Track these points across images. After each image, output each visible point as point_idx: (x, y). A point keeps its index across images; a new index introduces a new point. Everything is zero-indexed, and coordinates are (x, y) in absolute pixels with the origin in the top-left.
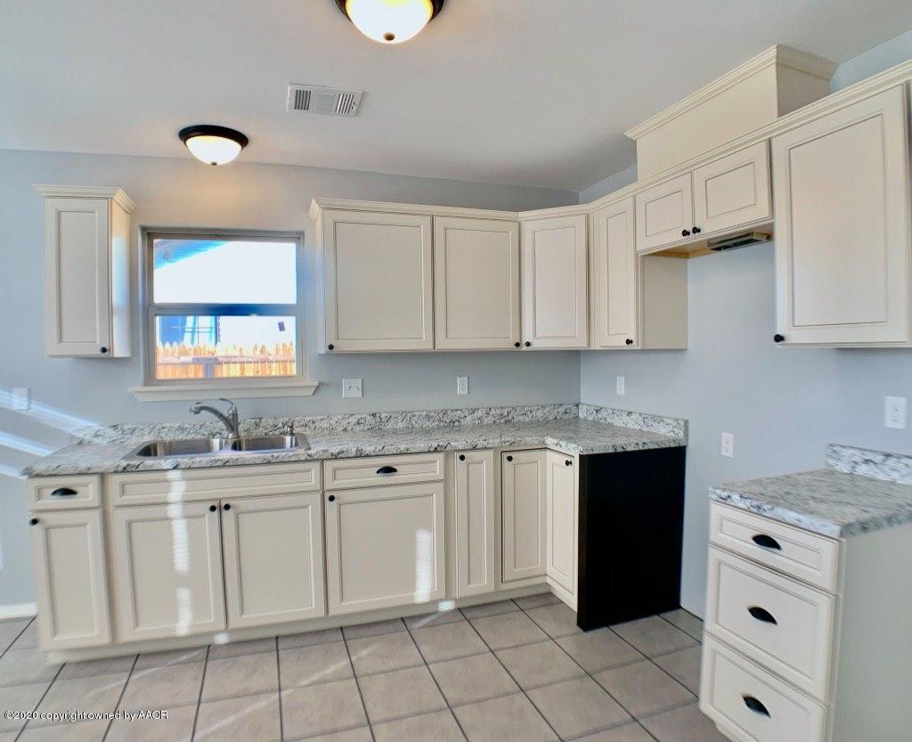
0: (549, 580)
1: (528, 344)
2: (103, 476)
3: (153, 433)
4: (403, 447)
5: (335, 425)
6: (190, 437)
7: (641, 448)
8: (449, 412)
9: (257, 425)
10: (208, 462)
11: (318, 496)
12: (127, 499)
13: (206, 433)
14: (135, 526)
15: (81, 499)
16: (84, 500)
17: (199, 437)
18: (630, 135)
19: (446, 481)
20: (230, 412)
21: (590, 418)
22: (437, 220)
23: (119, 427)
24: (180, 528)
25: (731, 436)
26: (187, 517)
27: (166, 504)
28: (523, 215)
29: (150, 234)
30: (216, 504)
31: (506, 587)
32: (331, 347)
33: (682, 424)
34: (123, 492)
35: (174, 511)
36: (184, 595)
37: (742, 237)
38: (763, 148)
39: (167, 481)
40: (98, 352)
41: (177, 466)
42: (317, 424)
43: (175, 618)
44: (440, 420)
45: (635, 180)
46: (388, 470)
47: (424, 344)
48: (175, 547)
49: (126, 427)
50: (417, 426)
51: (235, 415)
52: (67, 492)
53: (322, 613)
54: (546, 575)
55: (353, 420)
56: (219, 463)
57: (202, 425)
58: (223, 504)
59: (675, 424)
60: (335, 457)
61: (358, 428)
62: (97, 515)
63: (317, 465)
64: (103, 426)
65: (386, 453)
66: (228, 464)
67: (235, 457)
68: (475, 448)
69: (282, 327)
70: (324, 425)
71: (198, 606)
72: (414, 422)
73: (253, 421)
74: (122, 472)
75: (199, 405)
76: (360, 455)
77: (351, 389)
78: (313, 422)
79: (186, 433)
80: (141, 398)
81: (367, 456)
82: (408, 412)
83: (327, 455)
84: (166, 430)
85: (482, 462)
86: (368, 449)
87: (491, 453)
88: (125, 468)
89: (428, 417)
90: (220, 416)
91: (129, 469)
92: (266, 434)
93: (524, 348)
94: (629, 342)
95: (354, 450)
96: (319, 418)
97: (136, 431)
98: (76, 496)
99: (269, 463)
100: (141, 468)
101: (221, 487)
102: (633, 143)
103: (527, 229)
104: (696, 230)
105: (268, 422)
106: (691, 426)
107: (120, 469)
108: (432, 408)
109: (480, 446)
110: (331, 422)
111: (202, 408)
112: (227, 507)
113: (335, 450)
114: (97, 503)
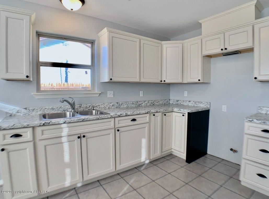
0: (173, 150)
1: (164, 81)
2: (33, 128)
3: (41, 110)
4: (138, 112)
5: (106, 107)
6: (56, 112)
7: (202, 110)
8: (138, 102)
9: (80, 107)
10: (77, 120)
11: (114, 130)
12: (44, 137)
13: (62, 110)
14: (47, 147)
15: (24, 138)
16: (26, 138)
17: (59, 112)
18: (200, 22)
19: (149, 123)
20: (72, 102)
21: (175, 103)
22: (141, 40)
23: (28, 108)
24: (66, 146)
25: (225, 106)
26: (69, 141)
27: (61, 137)
28: (163, 42)
29: (39, 35)
30: (79, 136)
31: (163, 154)
32: (111, 79)
33: (209, 103)
34: (43, 134)
35: (64, 139)
36: (68, 171)
37: (234, 52)
38: (251, 27)
39: (62, 128)
40: (25, 78)
41: (65, 122)
42: (100, 106)
43: (64, 180)
44: (136, 105)
45: (201, 34)
46: (134, 120)
47: (137, 80)
48: (64, 153)
49: (31, 108)
50: (130, 106)
51: (74, 103)
52: (17, 136)
53: (114, 170)
54: (172, 149)
55: (111, 105)
56: (81, 120)
57: (60, 107)
58: (82, 136)
59: (207, 103)
60: (119, 116)
61: (113, 107)
62: (31, 144)
63: (113, 119)
64: (20, 108)
65: (134, 114)
66: (84, 120)
67: (87, 118)
68: (157, 112)
69: (86, 72)
70: (103, 106)
71: (73, 175)
72: (129, 105)
73: (79, 105)
74: (43, 125)
75: (63, 99)
76: (127, 115)
77: (110, 94)
78: (99, 106)
79: (54, 110)
80: (37, 97)
81: (129, 115)
82: (127, 102)
83: (117, 116)
84: (47, 109)
85: (158, 116)
86: (129, 113)
87: (160, 113)
88: (44, 124)
89: (133, 103)
90: (70, 103)
91: (45, 124)
92: (83, 110)
93: (163, 82)
94: (199, 80)
95: (125, 114)
96: (101, 104)
97: (35, 110)
98: (22, 137)
99: (98, 119)
100: (50, 124)
101: (81, 129)
102: (201, 24)
103: (165, 47)
104: (226, 49)
105: (84, 106)
106: (211, 104)
107: (42, 125)
108: (133, 101)
109: (158, 111)
110: (105, 105)
111: (65, 100)
112: (84, 136)
113: (119, 114)
114: (31, 139)
